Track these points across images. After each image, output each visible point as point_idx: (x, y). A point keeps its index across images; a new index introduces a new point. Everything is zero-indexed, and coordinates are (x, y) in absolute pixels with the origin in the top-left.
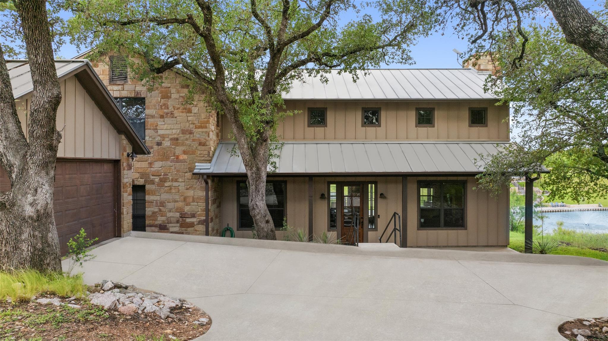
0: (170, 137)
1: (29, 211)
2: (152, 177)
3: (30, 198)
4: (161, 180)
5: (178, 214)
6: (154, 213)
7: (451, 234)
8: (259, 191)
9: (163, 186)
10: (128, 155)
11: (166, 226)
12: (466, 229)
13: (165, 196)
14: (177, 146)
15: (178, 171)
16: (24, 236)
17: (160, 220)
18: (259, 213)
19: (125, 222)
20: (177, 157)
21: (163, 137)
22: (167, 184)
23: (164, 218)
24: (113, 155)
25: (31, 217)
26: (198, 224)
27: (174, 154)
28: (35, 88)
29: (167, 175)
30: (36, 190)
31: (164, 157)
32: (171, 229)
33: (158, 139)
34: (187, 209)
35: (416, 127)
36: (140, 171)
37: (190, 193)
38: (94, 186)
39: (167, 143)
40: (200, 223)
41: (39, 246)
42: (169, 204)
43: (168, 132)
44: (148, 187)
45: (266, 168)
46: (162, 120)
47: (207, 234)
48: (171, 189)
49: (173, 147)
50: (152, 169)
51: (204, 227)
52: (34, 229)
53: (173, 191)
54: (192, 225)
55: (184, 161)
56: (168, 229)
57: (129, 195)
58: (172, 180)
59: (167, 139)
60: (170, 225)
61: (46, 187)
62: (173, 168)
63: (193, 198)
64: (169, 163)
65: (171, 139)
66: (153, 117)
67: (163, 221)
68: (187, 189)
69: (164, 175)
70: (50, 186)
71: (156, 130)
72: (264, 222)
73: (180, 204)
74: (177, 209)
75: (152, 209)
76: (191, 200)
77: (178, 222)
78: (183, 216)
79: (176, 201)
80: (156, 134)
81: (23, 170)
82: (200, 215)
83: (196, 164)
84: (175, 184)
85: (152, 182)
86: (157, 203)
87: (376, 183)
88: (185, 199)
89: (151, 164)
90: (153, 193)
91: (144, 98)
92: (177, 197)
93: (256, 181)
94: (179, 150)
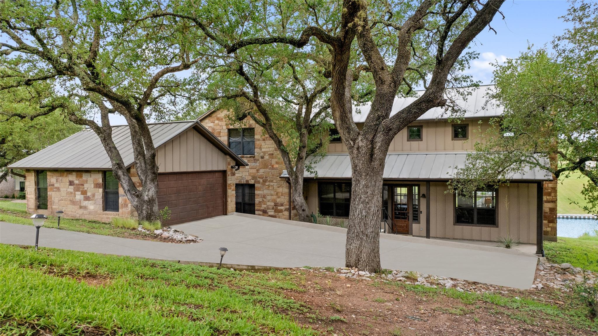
0: (269, 153)
1: (146, 198)
2: (259, 179)
3: (147, 193)
4: (263, 181)
5: (273, 204)
6: (260, 202)
7: (485, 230)
8: (297, 191)
9: (265, 185)
10: (232, 167)
11: (266, 211)
12: (498, 227)
13: (266, 192)
14: (273, 159)
15: (273, 175)
16: (144, 208)
17: (263, 207)
18: (297, 205)
19: (229, 207)
20: (273, 166)
21: (265, 153)
22: (267, 184)
23: (265, 206)
24: (221, 168)
25: (146, 201)
26: (285, 211)
27: (271, 164)
28: (136, 158)
29: (267, 178)
30: (149, 190)
31: (265, 166)
32: (270, 213)
33: (262, 154)
34: (278, 200)
35: (452, 140)
36: (252, 175)
37: (280, 190)
38: (208, 185)
39: (267, 157)
40: (286, 210)
41: (149, 212)
42: (268, 197)
43: (267, 150)
44: (256, 185)
45: (302, 175)
46: (264, 142)
47: (290, 219)
48: (269, 187)
49: (270, 159)
50: (259, 174)
51: (288, 212)
52: (148, 205)
53: (270, 188)
54: (281, 211)
55: (276, 169)
56: (267, 213)
57: (233, 190)
58: (270, 181)
59: (267, 154)
60: (269, 210)
61: (153, 189)
62: (270, 173)
63: (282, 193)
64: (268, 170)
65: (269, 154)
66: (259, 140)
67: (265, 208)
68: (278, 187)
69: (265, 178)
70: (155, 188)
71: (260, 148)
72: (301, 210)
73: (275, 197)
74: (273, 200)
75: (259, 200)
76: (281, 194)
77: (273, 209)
78: (276, 205)
79: (272, 195)
80: (261, 151)
81: (146, 182)
82: (286, 205)
83: (284, 171)
84: (272, 184)
85: (259, 182)
86: (261, 196)
87: (419, 186)
88: (277, 194)
89: (258, 170)
90: (259, 189)
91: (254, 128)
92: (272, 192)
93: (295, 184)
94: (274, 161)
